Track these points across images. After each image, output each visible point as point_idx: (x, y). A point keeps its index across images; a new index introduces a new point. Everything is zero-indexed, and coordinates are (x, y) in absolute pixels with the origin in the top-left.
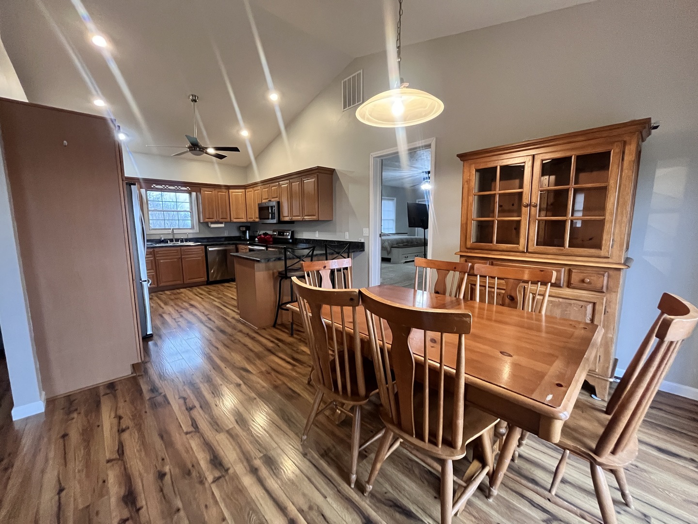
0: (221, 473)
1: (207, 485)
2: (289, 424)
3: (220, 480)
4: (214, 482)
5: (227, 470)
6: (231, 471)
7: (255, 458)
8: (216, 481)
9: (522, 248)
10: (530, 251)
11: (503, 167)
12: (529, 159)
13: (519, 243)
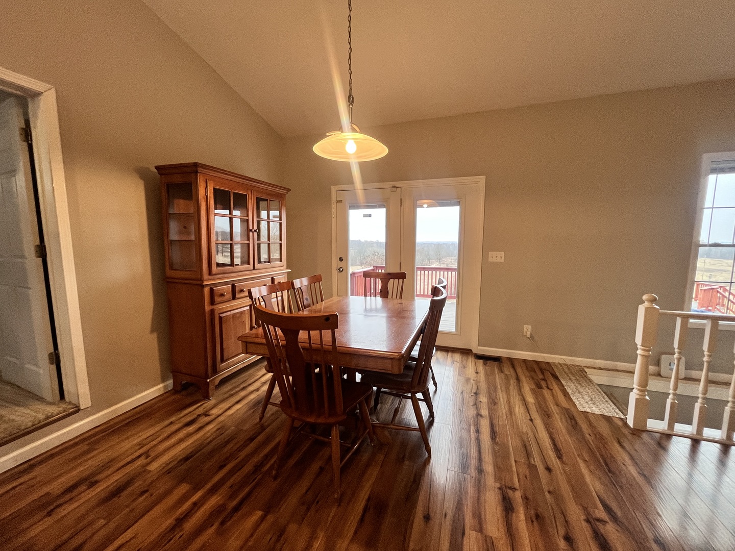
0: (507, 491)
1: (523, 492)
3: (509, 485)
4: (516, 489)
5: (500, 489)
8: (513, 489)
9: (251, 266)
10: (256, 268)
11: (234, 193)
12: (250, 193)
13: (249, 263)
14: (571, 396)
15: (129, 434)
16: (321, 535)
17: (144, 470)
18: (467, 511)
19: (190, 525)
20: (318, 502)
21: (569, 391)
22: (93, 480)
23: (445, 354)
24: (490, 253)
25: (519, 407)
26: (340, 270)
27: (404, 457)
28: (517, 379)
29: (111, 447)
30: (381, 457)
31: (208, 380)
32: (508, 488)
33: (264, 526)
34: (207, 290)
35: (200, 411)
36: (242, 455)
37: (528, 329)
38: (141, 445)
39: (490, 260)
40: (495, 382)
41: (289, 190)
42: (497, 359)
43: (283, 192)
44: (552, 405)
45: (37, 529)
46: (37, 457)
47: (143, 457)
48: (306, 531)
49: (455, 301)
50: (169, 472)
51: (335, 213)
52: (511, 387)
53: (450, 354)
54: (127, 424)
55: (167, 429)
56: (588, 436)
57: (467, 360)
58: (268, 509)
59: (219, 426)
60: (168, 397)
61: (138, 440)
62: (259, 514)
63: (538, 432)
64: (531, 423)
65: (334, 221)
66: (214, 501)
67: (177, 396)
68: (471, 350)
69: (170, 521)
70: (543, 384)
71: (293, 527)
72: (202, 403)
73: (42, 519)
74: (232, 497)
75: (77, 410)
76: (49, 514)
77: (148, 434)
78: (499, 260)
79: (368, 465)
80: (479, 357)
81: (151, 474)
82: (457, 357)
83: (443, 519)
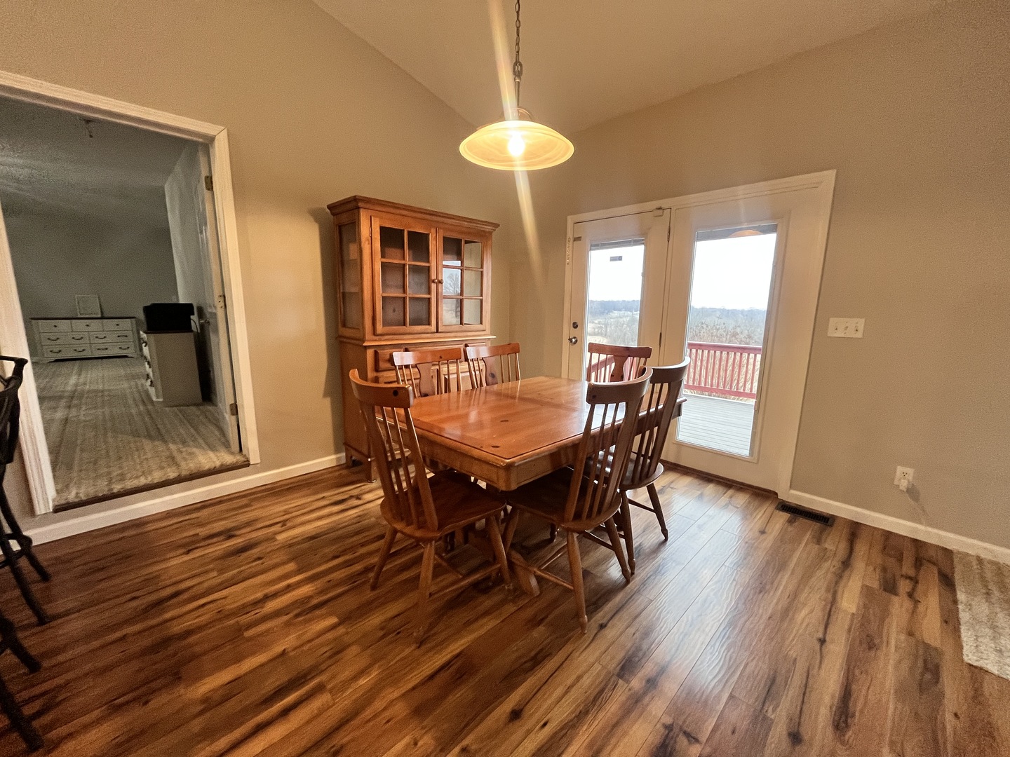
0: (678, 735)
1: (708, 750)
2: (546, 657)
3: (688, 730)
4: (697, 741)
5: (669, 728)
6: (668, 721)
7: (630, 690)
8: (694, 738)
9: (433, 328)
10: (440, 330)
11: (409, 232)
12: (433, 230)
13: (429, 323)
14: (963, 629)
15: (282, 499)
16: (374, 674)
17: (271, 538)
18: (583, 735)
19: (271, 606)
20: (398, 633)
21: (964, 616)
22: (233, 533)
23: (721, 489)
24: (833, 321)
25: (812, 612)
26: (573, 341)
27: (542, 620)
28: (843, 563)
29: (263, 507)
30: (511, 608)
31: (369, 460)
32: (685, 733)
33: (330, 636)
34: (370, 354)
35: (355, 492)
36: (362, 551)
37: (904, 476)
38: (286, 512)
39: (831, 333)
40: (791, 556)
41: (497, 225)
42: (825, 520)
43: (488, 228)
44: (894, 629)
45: (174, 562)
46: (211, 500)
47: (280, 525)
48: (363, 662)
49: (752, 402)
50: (290, 546)
51: (570, 256)
52: (820, 573)
53: (731, 492)
54: (288, 489)
55: (316, 502)
56: (949, 717)
57: (756, 509)
58: (345, 619)
59: (361, 513)
60: (335, 471)
61: (287, 507)
62: (334, 620)
63: (823, 666)
64: (818, 646)
65: (568, 268)
66: (306, 590)
67: (344, 472)
68: (776, 494)
69: (259, 595)
70: (904, 586)
71: (354, 650)
72: (363, 484)
73: (181, 555)
74: (322, 592)
75: (246, 464)
76: (188, 552)
77: (299, 503)
78: (851, 334)
79: (486, 613)
80: (785, 507)
81: (276, 543)
82: (742, 499)
83: (537, 727)
